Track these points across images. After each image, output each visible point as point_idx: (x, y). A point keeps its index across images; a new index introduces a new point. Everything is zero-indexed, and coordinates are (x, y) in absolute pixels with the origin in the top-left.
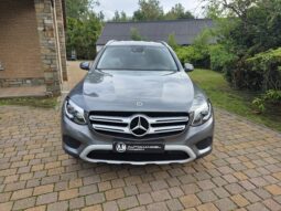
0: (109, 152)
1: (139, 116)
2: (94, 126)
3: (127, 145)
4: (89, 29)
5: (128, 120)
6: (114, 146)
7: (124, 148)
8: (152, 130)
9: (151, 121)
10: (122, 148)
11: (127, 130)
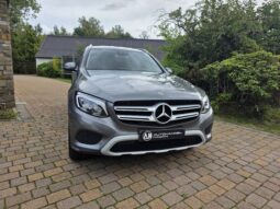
0: (136, 141)
1: (163, 104)
2: (119, 116)
3: (153, 133)
4: (26, 40)
5: (153, 109)
6: (141, 135)
7: (150, 136)
8: (173, 118)
9: (173, 108)
10: (148, 136)
11: (152, 118)
